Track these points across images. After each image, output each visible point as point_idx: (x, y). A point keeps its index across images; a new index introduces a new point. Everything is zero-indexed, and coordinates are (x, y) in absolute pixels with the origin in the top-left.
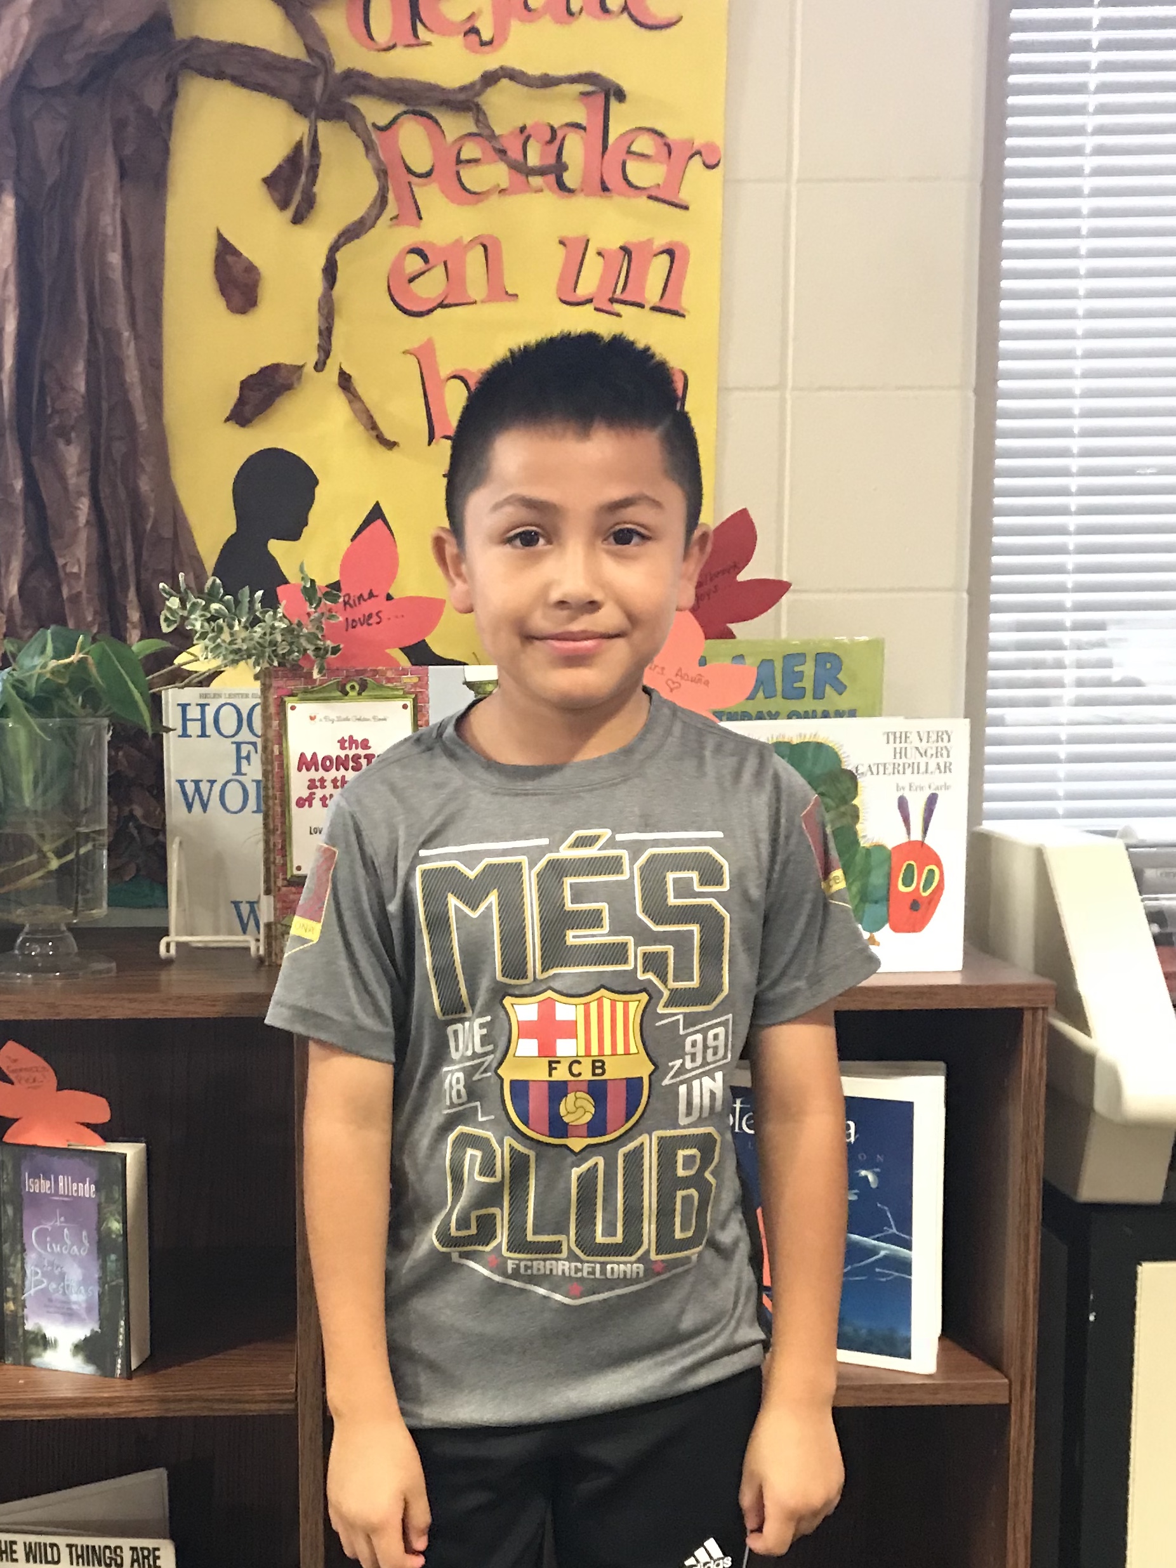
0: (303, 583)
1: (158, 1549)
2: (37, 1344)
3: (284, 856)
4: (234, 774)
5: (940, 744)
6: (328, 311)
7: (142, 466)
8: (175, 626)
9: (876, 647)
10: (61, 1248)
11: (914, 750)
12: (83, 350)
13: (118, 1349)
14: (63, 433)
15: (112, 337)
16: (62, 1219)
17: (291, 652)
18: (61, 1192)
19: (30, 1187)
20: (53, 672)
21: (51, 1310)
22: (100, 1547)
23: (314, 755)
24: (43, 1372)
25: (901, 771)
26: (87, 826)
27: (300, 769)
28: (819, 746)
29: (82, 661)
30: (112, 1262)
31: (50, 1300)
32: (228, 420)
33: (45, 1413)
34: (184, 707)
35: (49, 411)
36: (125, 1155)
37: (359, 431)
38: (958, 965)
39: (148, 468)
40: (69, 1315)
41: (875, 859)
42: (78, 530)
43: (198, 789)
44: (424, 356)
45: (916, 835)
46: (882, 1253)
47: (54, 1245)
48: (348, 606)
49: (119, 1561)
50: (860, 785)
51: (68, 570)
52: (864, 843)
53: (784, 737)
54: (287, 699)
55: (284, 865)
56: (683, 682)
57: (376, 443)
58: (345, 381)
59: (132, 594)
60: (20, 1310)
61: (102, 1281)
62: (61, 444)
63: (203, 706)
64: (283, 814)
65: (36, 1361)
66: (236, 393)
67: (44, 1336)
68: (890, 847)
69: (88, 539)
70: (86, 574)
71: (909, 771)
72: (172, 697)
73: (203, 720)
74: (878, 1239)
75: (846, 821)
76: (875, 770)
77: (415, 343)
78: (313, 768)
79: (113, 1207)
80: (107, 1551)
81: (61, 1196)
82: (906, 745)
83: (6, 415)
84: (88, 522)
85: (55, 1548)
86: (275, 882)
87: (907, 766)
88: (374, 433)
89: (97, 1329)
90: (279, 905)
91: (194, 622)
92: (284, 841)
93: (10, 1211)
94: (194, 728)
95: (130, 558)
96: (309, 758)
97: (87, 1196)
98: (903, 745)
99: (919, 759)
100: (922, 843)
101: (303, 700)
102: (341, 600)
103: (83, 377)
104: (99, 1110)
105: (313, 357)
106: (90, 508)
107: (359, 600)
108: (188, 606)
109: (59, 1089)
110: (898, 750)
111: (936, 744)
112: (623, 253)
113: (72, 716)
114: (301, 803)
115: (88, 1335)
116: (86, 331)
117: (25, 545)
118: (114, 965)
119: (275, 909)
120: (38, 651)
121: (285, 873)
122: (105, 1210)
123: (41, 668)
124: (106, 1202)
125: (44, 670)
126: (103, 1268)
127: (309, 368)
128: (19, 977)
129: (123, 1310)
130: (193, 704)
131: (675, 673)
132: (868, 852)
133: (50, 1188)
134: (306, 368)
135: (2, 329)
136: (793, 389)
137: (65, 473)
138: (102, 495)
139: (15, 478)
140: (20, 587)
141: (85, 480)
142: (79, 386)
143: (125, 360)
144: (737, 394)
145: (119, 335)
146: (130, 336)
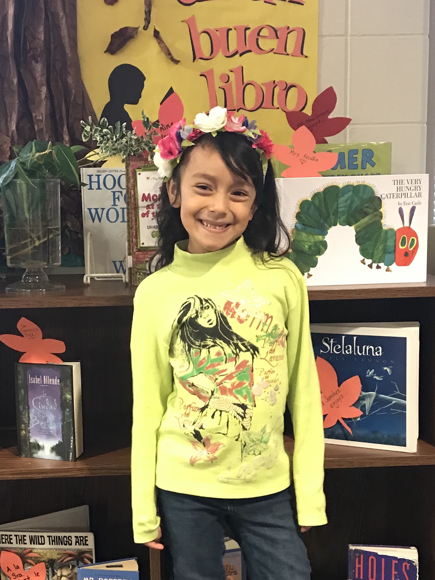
0: (143, 119)
1: (87, 537)
2: (35, 448)
3: (137, 238)
4: (112, 205)
5: (417, 185)
6: (149, 3)
7: (69, 72)
8: (88, 139)
9: (388, 146)
10: (45, 407)
11: (406, 187)
12: (43, 21)
13: (70, 449)
14: (35, 58)
15: (55, 15)
16: (45, 394)
17: (138, 150)
18: (45, 383)
19: (31, 381)
20: (38, 158)
21: (41, 433)
22: (62, 537)
23: (149, 194)
24: (38, 460)
25: (400, 197)
26: (51, 226)
27: (143, 201)
28: (366, 186)
29: (51, 152)
30: (67, 412)
31: (41, 429)
32: (105, 52)
33: (40, 476)
34: (90, 176)
35: (28, 48)
36: (72, 366)
37: (163, 56)
38: (424, 279)
39: (72, 73)
40: (49, 435)
41: (389, 235)
42: (42, 100)
43: (97, 212)
44: (191, 23)
45: (407, 224)
46: (394, 402)
47: (42, 406)
48: (162, 130)
49: (70, 543)
50: (382, 203)
51: (37, 118)
52: (384, 228)
53: (350, 182)
54: (136, 170)
55: (137, 242)
56: (307, 160)
57: (170, 61)
58: (157, 34)
59: (65, 129)
60: (28, 434)
61: (63, 420)
62: (34, 63)
63: (98, 176)
64: (136, 220)
65: (35, 455)
66: (109, 40)
67: (38, 445)
68: (396, 229)
69: (46, 105)
70: (45, 120)
71: (403, 196)
72: (85, 172)
73: (98, 182)
74: (391, 396)
75: (377, 218)
76: (389, 197)
77: (187, 18)
78: (149, 200)
79: (67, 389)
80: (65, 538)
81: (46, 384)
82: (402, 185)
83: (10, 51)
84: (46, 97)
85: (43, 538)
86: (133, 250)
87: (402, 194)
88: (170, 57)
89: (61, 440)
90: (135, 260)
91: (97, 137)
92: (136, 232)
93: (23, 392)
94: (95, 185)
95: (64, 113)
96: (147, 195)
97: (56, 384)
98: (401, 186)
99: (408, 192)
100: (409, 227)
101: (144, 170)
102: (159, 127)
103: (43, 33)
104: (60, 347)
105: (143, 24)
106: (46, 91)
107: (167, 127)
108: (93, 131)
109: (43, 338)
110: (399, 188)
111: (415, 185)
113: (44, 178)
114: (143, 215)
115: (57, 443)
116: (44, 13)
117: (19, 108)
118: (64, 287)
119: (133, 262)
120: (29, 150)
121: (137, 246)
122: (64, 390)
123: (32, 157)
124: (64, 386)
125: (33, 157)
126: (63, 414)
127: (141, 29)
128: (25, 291)
129: (72, 432)
130: (94, 175)
131: (303, 156)
132: (386, 232)
133: (40, 381)
134: (139, 29)
135: (7, 13)
136: (351, 36)
137: (35, 76)
138: (52, 86)
139: (14, 77)
140: (17, 127)
141: (44, 79)
142: (41, 37)
143: (61, 26)
144: (327, 38)
145: (58, 15)
146: (63, 15)
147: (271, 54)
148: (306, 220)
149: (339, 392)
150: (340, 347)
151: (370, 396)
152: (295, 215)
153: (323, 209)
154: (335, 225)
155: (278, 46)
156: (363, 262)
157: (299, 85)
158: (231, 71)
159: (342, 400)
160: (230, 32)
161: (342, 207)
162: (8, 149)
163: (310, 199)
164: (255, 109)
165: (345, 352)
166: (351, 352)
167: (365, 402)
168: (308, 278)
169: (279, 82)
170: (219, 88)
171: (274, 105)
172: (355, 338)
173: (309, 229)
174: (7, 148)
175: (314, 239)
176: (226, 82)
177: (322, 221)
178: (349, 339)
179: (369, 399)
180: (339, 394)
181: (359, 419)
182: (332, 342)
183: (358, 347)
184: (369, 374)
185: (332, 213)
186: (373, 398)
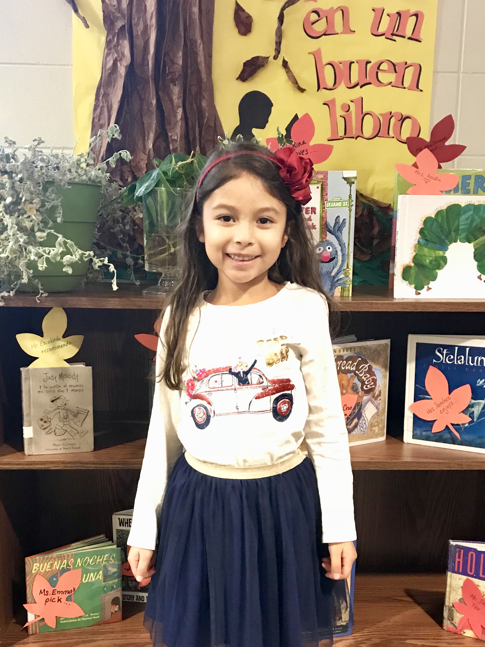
0: (278, 136)
6: (279, 35)
7: (204, 96)
12: (182, 47)
14: (173, 81)
15: (193, 43)
20: (179, 167)
29: (192, 162)
32: (237, 80)
35: (167, 72)
37: (290, 85)
39: (206, 97)
42: (177, 121)
44: (317, 55)
51: (173, 137)
56: (430, 179)
57: (297, 89)
58: (285, 64)
62: (172, 86)
66: (241, 69)
69: (181, 126)
70: (180, 140)
77: (313, 50)
83: (150, 74)
84: (181, 118)
88: (297, 86)
95: (197, 134)
103: (182, 58)
105: (273, 53)
106: (182, 112)
107: (299, 145)
112: (397, 15)
116: (183, 39)
117: (156, 126)
120: (169, 162)
127: (271, 58)
128: (160, 294)
131: (427, 176)
134: (270, 58)
135: (149, 38)
136: (463, 73)
137: (173, 98)
138: (187, 108)
139: (153, 99)
140: (153, 145)
141: (181, 101)
142: (180, 62)
143: (198, 52)
144: (440, 74)
145: (196, 41)
146: (200, 43)
147: (390, 86)
148: (429, 236)
149: (449, 399)
150: (452, 357)
151: (479, 404)
152: (419, 230)
153: (445, 226)
154: (456, 241)
155: (396, 81)
156: (479, 278)
157: (412, 117)
158: (352, 101)
159: (451, 406)
160: (353, 65)
161: (463, 225)
162: (145, 166)
163: (433, 216)
164: (371, 137)
165: (457, 362)
166: (463, 363)
167: (473, 409)
168: (427, 290)
169: (394, 113)
170: (341, 116)
171: (390, 134)
172: (468, 349)
173: (430, 244)
174: (143, 164)
175: (435, 254)
176: (348, 111)
177: (443, 237)
178: (462, 350)
179: (477, 406)
180: (449, 401)
181: (467, 425)
182: (445, 352)
183: (470, 358)
184: (479, 383)
185: (453, 230)
186: (482, 406)
